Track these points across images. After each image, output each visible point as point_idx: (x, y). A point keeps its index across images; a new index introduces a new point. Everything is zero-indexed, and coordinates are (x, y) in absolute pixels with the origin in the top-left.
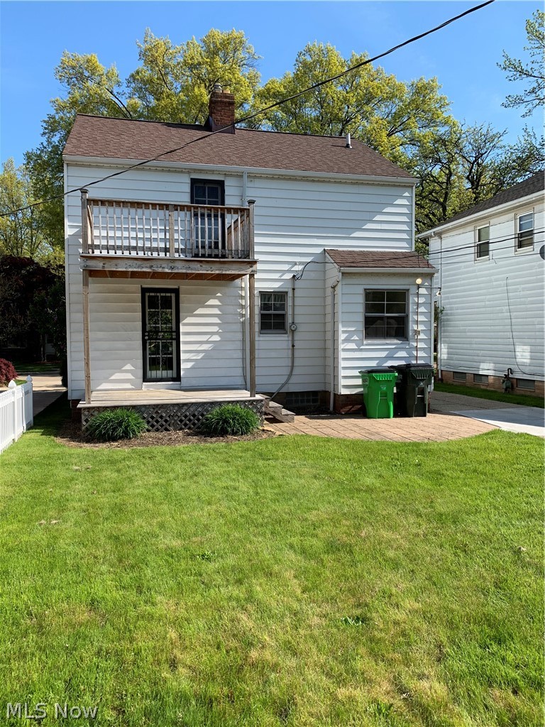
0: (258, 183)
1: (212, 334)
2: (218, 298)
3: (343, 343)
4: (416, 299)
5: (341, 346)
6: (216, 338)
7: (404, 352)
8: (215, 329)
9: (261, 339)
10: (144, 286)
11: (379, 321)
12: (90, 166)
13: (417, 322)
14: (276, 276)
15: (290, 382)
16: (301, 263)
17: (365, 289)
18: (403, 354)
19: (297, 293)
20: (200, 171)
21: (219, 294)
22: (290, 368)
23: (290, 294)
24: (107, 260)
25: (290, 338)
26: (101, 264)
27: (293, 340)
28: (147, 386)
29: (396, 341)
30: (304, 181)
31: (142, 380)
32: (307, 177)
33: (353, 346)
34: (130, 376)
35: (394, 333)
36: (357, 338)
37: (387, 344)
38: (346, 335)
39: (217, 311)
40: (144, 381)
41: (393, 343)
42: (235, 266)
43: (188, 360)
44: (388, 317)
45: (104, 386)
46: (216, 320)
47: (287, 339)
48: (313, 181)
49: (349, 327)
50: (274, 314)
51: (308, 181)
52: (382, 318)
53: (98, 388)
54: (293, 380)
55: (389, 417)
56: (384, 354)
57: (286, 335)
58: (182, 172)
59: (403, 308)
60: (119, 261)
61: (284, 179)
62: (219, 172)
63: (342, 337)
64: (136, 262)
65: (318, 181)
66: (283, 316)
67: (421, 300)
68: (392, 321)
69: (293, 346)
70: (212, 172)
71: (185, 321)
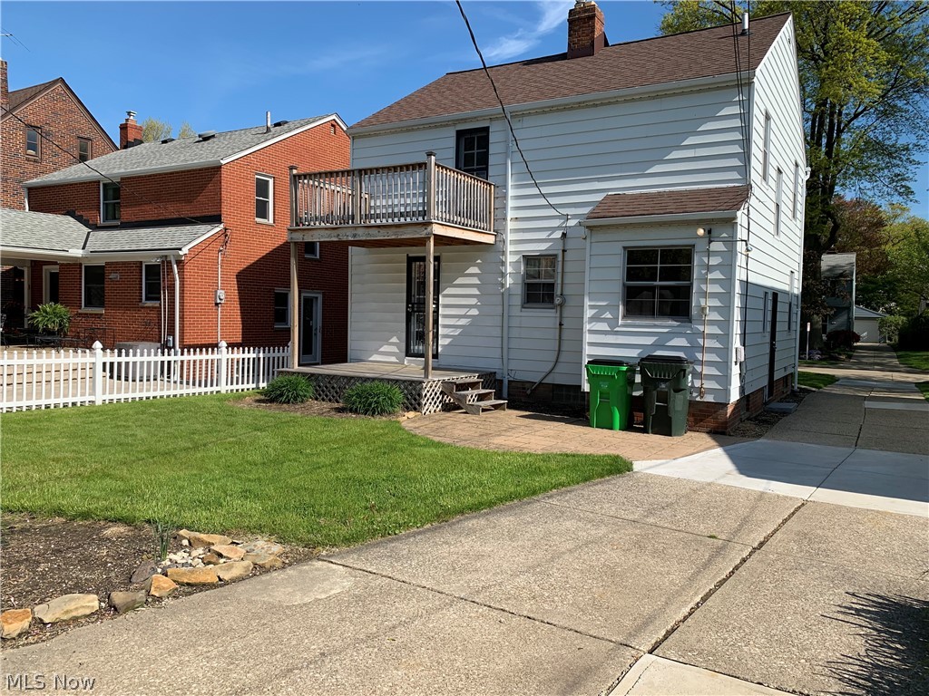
0: (528, 121)
1: (470, 307)
2: (478, 265)
3: (590, 323)
4: (706, 260)
5: (587, 327)
6: (475, 312)
7: (684, 339)
8: (473, 301)
9: (523, 314)
10: (410, 255)
11: (645, 292)
12: (370, 136)
13: (704, 294)
14: (543, 235)
15: (556, 370)
16: (575, 216)
17: (625, 248)
18: (681, 342)
19: (569, 256)
20: (464, 120)
21: (479, 261)
22: (556, 353)
23: (560, 258)
24: (306, 232)
25: (558, 315)
26: (301, 236)
27: (561, 317)
28: (409, 361)
29: (671, 323)
30: (583, 107)
31: (404, 354)
32: (586, 102)
33: (604, 327)
34: (395, 349)
35: (668, 310)
36: (610, 316)
37: (655, 326)
38: (594, 311)
39: (476, 281)
40: (407, 356)
41: (665, 326)
42: (410, 229)
43: (446, 336)
44: (662, 288)
45: (375, 357)
46: (475, 291)
47: (553, 315)
48: (596, 105)
49: (599, 300)
50: (544, 284)
51: (587, 106)
52: (652, 289)
53: (370, 359)
54: (559, 369)
55: (611, 428)
56: (649, 341)
57: (554, 310)
58: (447, 125)
59: (686, 274)
60: (314, 232)
61: (558, 110)
62: (483, 118)
63: (588, 313)
64: (327, 232)
65: (602, 104)
66: (552, 286)
67: (714, 261)
68: (667, 292)
69: (561, 325)
70: (475, 119)
71: (445, 292)
